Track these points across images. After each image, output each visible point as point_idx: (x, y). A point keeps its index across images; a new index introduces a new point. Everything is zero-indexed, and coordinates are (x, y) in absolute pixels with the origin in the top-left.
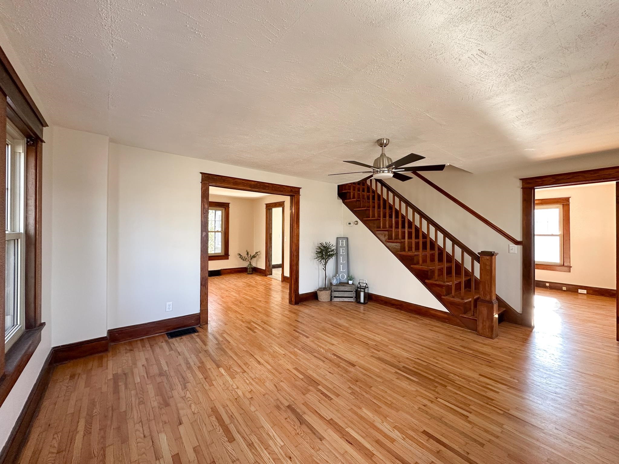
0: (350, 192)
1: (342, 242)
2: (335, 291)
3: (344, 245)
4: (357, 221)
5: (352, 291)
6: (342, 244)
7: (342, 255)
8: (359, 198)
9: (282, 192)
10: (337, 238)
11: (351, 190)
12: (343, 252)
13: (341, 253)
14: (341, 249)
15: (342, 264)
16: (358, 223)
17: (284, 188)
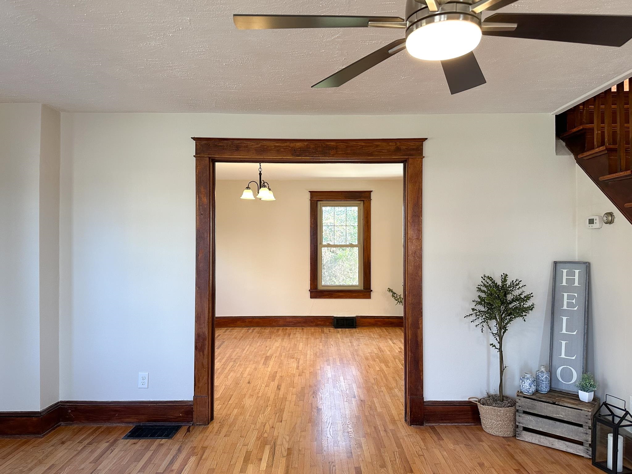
0: (592, 129)
1: (571, 274)
2: (525, 412)
3: (576, 284)
4: (611, 214)
5: (581, 426)
6: (571, 281)
7: (565, 313)
8: (614, 142)
9: (371, 154)
10: (556, 263)
11: (595, 121)
12: (569, 305)
13: (565, 307)
14: (566, 295)
15: (565, 337)
16: (616, 220)
17: (377, 146)
